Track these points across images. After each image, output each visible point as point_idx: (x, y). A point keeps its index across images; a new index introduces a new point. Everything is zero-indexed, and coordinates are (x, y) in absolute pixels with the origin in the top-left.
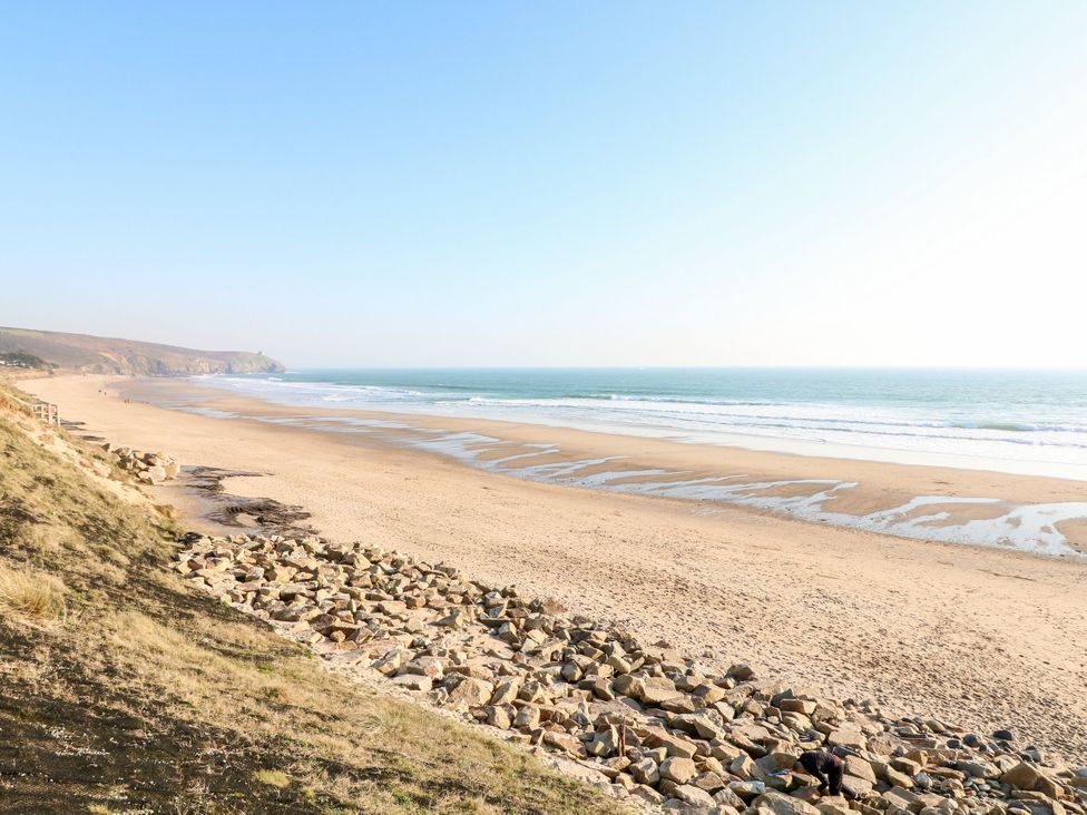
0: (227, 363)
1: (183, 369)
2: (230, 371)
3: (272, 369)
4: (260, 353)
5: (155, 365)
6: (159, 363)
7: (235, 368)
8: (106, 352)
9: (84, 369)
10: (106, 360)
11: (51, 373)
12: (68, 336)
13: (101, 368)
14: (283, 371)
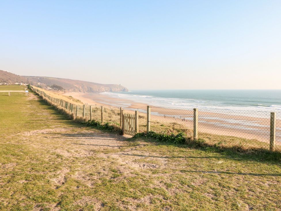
0: (110, 88)
1: (98, 90)
2: (111, 91)
3: (124, 91)
4: (120, 85)
5: (89, 89)
6: (91, 88)
7: (112, 90)
8: (75, 85)
9: (70, 90)
10: (76, 87)
11: (65, 92)
12: (64, 79)
13: (75, 90)
14: (127, 91)
